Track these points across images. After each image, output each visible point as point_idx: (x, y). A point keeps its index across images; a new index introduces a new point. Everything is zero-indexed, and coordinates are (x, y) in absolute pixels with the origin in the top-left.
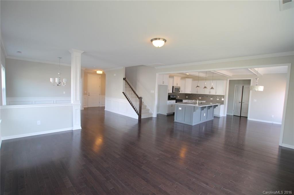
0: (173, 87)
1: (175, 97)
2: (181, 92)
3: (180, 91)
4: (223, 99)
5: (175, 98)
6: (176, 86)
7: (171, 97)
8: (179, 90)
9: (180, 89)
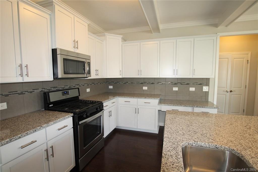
0: (54, 52)
1: (72, 94)
2: (93, 76)
3: (89, 72)
4: (205, 89)
5: (77, 97)
6: (72, 50)
7: (54, 97)
8: (87, 69)
9: (89, 64)
